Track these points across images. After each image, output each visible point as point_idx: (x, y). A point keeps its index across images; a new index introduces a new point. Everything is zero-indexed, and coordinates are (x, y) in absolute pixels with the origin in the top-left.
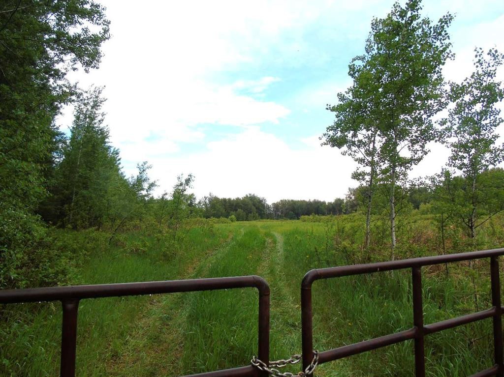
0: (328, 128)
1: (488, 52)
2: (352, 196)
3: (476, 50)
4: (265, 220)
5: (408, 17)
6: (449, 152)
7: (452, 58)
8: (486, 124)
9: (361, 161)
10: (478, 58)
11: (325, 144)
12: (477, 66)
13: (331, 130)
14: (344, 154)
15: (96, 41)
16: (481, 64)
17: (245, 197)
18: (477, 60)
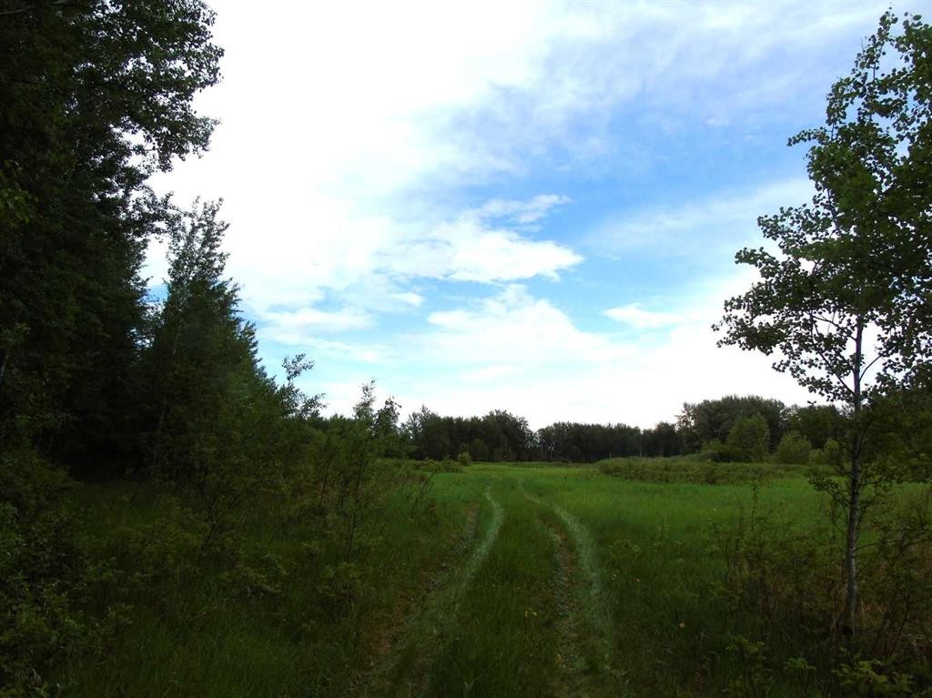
0: (727, 303)
2: (690, 419)
11: (729, 342)
13: (739, 307)
14: (779, 368)
17: (487, 417)
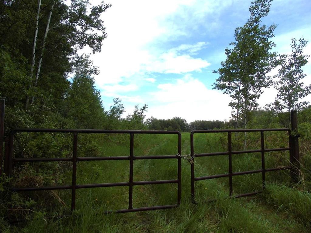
0: (216, 80)
1: (299, 40)
3: (292, 39)
4: (185, 133)
5: (254, 25)
6: (277, 92)
7: (275, 46)
8: (297, 77)
9: (233, 97)
10: (294, 43)
11: (215, 88)
12: (293, 47)
13: (218, 81)
14: (224, 93)
15: (100, 39)
16: (295, 46)
17: (173, 119)
18: (293, 44)
